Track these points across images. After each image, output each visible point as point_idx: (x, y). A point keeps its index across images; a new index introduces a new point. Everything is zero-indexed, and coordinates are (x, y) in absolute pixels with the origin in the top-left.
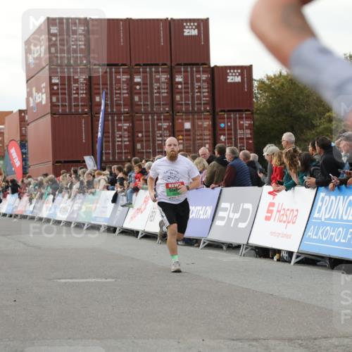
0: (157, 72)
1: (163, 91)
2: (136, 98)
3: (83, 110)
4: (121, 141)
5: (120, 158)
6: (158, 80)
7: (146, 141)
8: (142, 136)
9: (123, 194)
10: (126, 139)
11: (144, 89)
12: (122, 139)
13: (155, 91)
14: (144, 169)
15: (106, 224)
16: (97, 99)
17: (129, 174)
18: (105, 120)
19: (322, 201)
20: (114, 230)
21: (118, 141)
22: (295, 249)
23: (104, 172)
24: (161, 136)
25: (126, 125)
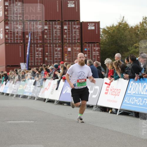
0: (55, 24)
1: (58, 33)
2: (45, 36)
3: (20, 41)
4: (38, 56)
5: (37, 64)
6: (56, 28)
7: (50, 56)
8: (48, 54)
9: (39, 81)
10: (41, 56)
11: (49, 32)
12: (38, 55)
13: (54, 33)
14: (49, 69)
15: (30, 95)
16: (27, 36)
17: (42, 72)
18: (31, 46)
19: (132, 85)
20: (34, 98)
21: (37, 56)
22: (119, 108)
23: (29, 71)
24: (57, 54)
25: (40, 49)
